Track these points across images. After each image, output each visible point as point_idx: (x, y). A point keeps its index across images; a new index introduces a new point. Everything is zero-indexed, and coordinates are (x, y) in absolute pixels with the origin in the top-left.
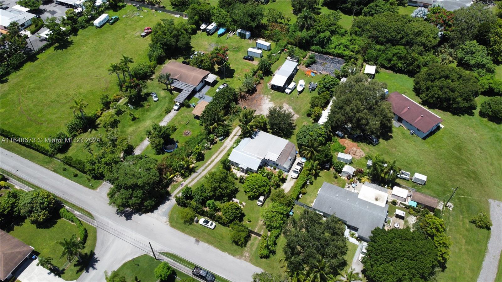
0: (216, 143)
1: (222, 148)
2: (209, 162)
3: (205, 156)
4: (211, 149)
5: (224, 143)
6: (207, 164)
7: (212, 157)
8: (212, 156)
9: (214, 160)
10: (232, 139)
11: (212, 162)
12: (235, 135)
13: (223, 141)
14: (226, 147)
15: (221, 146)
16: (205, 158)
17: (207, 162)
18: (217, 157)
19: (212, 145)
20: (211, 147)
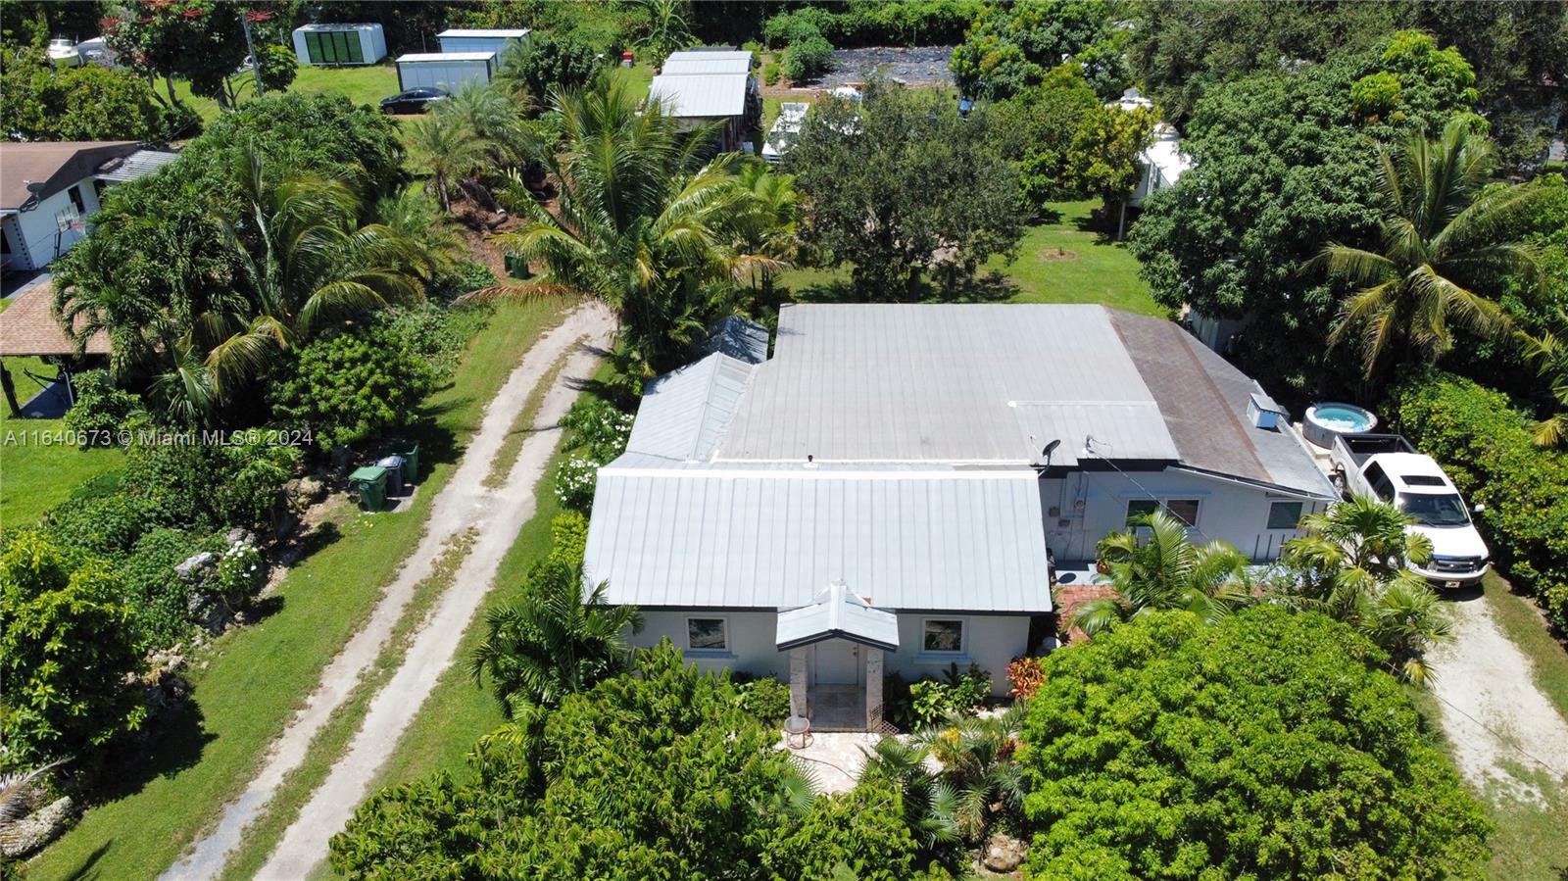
0: (328, 534)
1: (418, 567)
2: (289, 753)
3: (204, 697)
4: (274, 605)
5: (424, 513)
6: (266, 784)
7: (314, 686)
8: (317, 669)
9: (354, 711)
10: (504, 461)
11: (333, 741)
12: (522, 430)
13: (406, 504)
14: (463, 543)
15: (410, 547)
16: (208, 726)
17: (250, 765)
18: (389, 663)
19: (280, 574)
20: (268, 592)
